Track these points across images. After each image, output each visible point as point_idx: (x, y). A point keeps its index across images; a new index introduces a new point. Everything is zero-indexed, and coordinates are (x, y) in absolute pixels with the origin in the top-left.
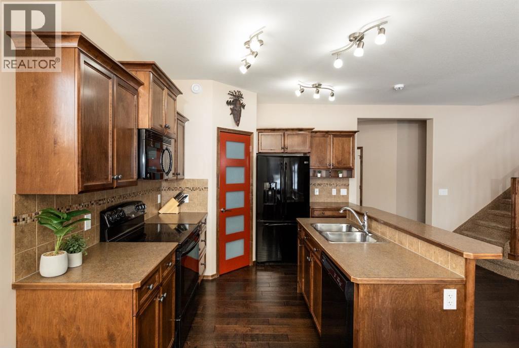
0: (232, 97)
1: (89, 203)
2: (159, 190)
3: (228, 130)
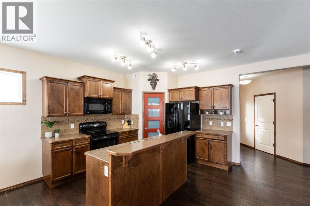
0: (150, 77)
1: (73, 121)
2: (123, 119)
3: (149, 92)
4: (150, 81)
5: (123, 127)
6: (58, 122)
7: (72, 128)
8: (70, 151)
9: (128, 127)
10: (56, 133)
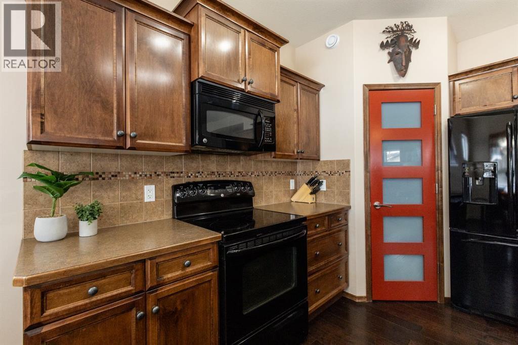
0: (391, 34)
1: (153, 173)
2: (292, 175)
3: (385, 85)
4: (391, 50)
5: (293, 199)
6: (97, 177)
7: (146, 200)
8: (134, 311)
9: (310, 199)
10: (81, 218)
